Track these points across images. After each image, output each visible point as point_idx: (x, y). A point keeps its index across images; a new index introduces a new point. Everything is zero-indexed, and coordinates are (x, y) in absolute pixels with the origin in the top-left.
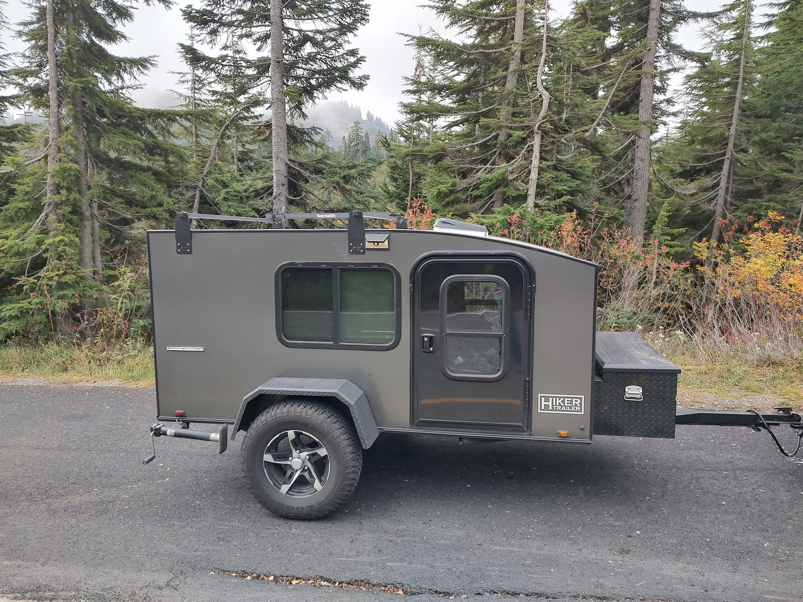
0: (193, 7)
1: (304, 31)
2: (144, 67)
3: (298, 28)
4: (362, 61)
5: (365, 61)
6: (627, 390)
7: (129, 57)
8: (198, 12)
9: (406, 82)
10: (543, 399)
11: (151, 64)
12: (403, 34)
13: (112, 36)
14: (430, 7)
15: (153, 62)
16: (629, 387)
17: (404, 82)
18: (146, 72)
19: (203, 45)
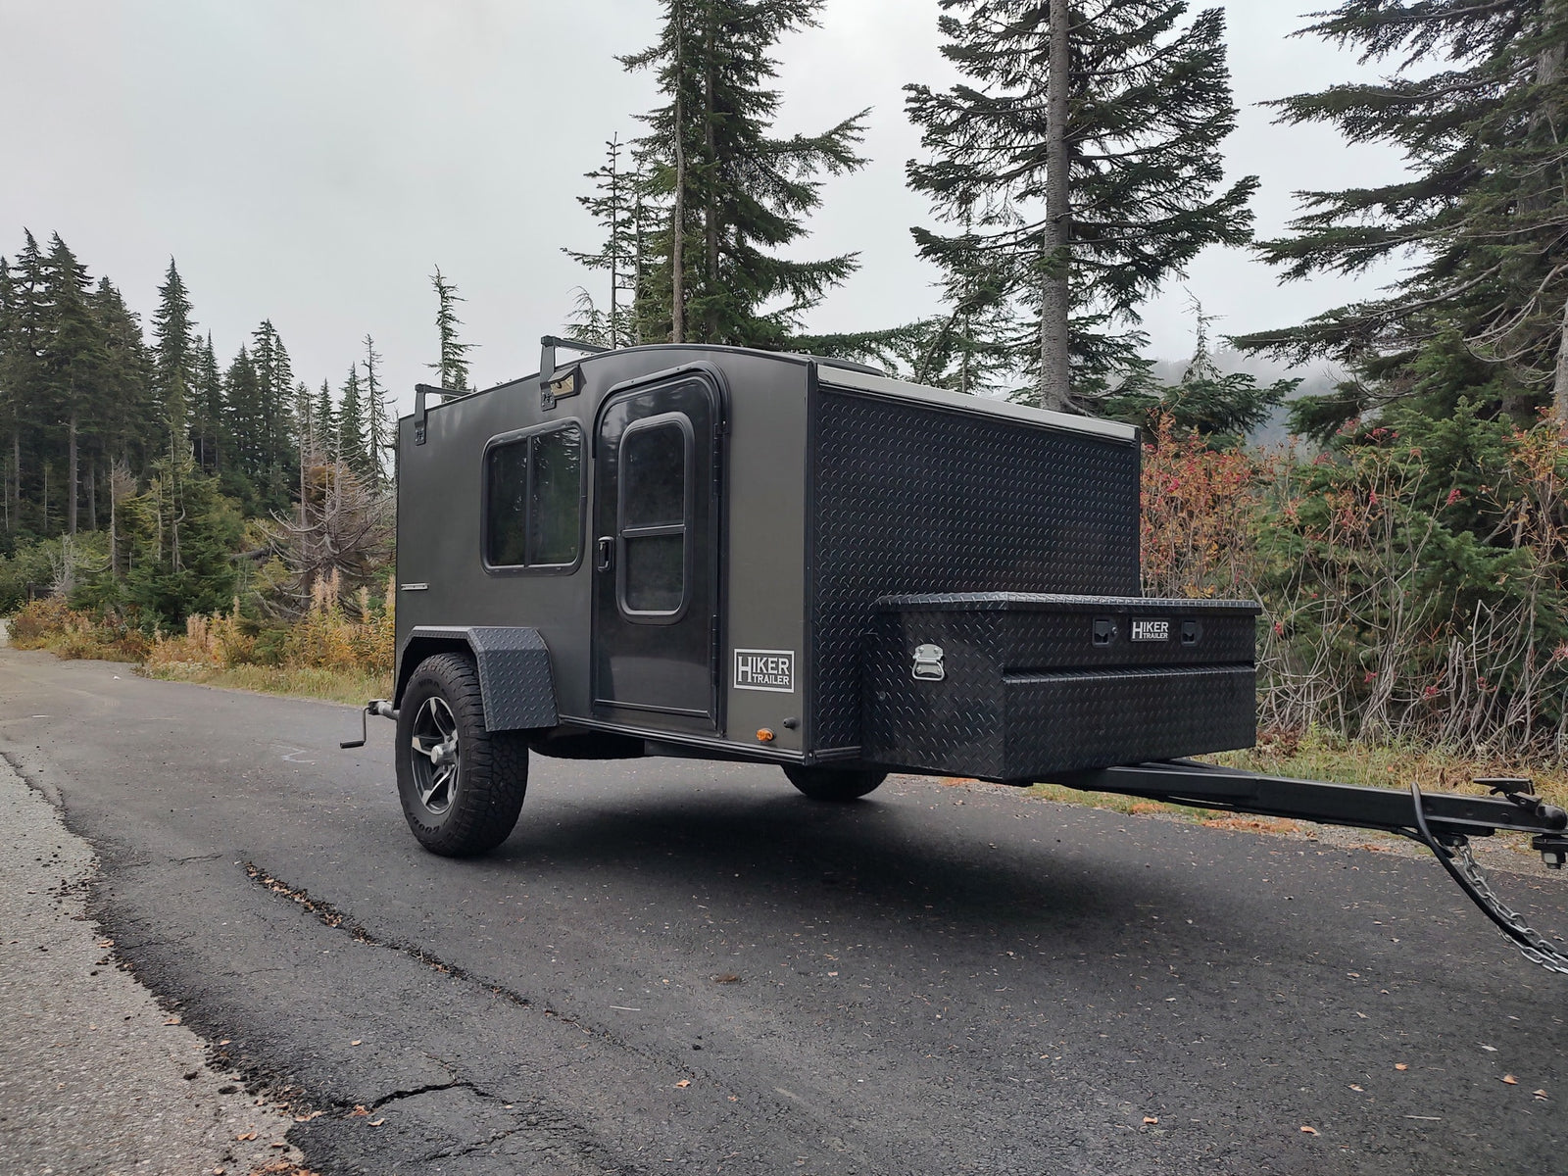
0: (919, 162)
1: (1121, 156)
2: (840, 274)
3: (1106, 154)
4: (1254, 186)
5: (1259, 185)
6: (917, 656)
7: (814, 261)
8: (930, 168)
9: (1305, 202)
10: (740, 658)
11: (849, 267)
12: (1268, 103)
13: (780, 231)
14: (1313, 29)
15: (853, 264)
16: (922, 648)
17: (1298, 202)
18: (840, 280)
19: (949, 223)
